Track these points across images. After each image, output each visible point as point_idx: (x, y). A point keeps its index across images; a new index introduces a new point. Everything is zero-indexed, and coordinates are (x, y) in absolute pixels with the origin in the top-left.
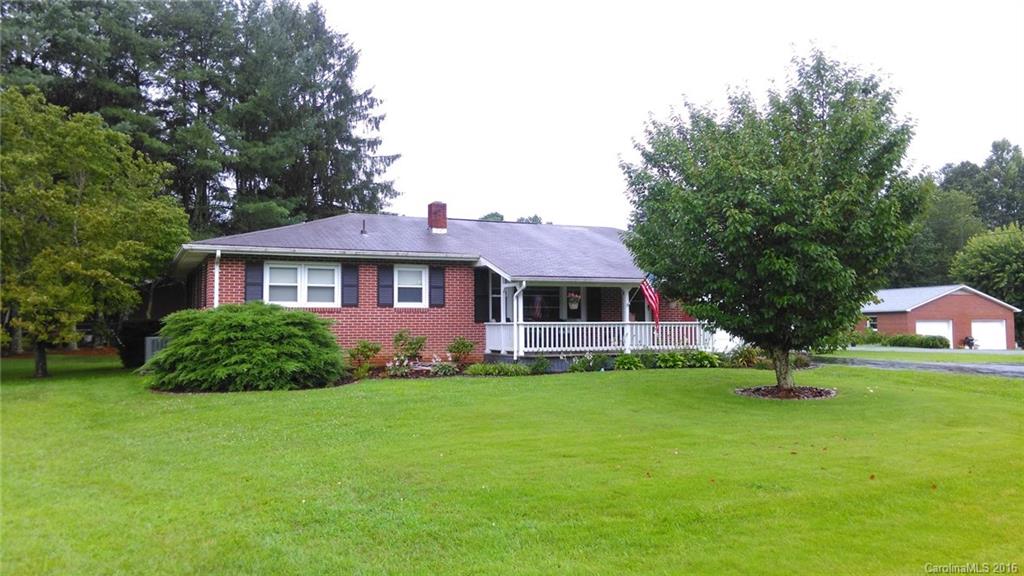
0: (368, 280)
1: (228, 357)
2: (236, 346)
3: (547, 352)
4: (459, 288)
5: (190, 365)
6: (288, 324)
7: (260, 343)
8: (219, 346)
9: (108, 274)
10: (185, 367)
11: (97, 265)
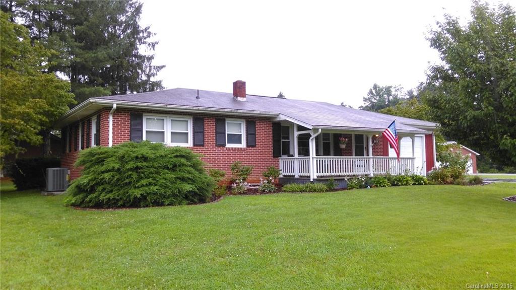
0: (210, 128)
1: (138, 181)
2: (143, 173)
3: (335, 176)
4: (264, 134)
5: (108, 187)
6: (176, 156)
7: (160, 170)
8: (130, 173)
9: (22, 122)
10: (104, 189)
11: (13, 117)
